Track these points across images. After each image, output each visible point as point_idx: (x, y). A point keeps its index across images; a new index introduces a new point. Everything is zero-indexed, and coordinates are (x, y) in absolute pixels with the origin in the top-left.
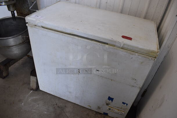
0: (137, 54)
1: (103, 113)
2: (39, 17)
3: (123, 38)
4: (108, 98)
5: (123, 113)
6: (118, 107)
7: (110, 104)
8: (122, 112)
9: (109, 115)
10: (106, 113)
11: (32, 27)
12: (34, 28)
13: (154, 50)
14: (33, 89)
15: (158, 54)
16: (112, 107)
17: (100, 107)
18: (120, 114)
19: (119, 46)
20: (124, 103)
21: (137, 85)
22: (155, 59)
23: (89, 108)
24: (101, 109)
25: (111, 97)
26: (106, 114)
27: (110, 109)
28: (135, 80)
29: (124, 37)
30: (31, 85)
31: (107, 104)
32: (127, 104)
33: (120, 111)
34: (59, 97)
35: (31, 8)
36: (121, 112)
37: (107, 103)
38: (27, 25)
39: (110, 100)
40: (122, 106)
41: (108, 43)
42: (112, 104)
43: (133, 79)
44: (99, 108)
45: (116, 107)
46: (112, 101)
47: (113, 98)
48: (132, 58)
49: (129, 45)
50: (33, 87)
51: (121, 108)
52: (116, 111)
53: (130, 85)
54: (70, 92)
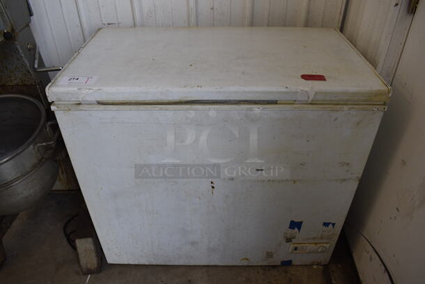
0: (346, 108)
1: (280, 264)
2: (82, 80)
3: (305, 79)
4: (288, 226)
5: (327, 246)
6: (314, 238)
7: (295, 238)
8: (325, 245)
9: (295, 262)
10: (286, 261)
11: (70, 110)
12: (75, 112)
13: (380, 88)
14: (90, 270)
15: (390, 95)
16: (300, 243)
17: (271, 252)
18: (321, 252)
19: (306, 99)
20: (326, 224)
21: (352, 174)
22: (384, 107)
23: (246, 263)
24: (275, 256)
25: (296, 221)
26: (287, 264)
27: (296, 249)
28: (348, 164)
29: (306, 77)
30: (83, 261)
31: (289, 240)
32: (334, 224)
33: (319, 245)
34: (163, 264)
35: (38, 66)
36: (323, 246)
37: (288, 236)
38: (53, 108)
39: (294, 228)
40: (323, 231)
41: (277, 101)
42: (300, 235)
43: (343, 165)
44: (269, 255)
45: (308, 239)
46: (299, 229)
47: (300, 220)
48: (336, 119)
49: (326, 93)
50: (89, 267)
51: (321, 238)
52: (311, 247)
53: (336, 180)
54: (193, 243)
